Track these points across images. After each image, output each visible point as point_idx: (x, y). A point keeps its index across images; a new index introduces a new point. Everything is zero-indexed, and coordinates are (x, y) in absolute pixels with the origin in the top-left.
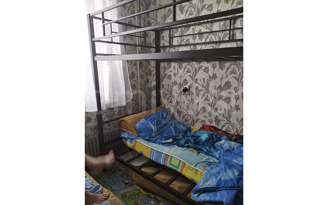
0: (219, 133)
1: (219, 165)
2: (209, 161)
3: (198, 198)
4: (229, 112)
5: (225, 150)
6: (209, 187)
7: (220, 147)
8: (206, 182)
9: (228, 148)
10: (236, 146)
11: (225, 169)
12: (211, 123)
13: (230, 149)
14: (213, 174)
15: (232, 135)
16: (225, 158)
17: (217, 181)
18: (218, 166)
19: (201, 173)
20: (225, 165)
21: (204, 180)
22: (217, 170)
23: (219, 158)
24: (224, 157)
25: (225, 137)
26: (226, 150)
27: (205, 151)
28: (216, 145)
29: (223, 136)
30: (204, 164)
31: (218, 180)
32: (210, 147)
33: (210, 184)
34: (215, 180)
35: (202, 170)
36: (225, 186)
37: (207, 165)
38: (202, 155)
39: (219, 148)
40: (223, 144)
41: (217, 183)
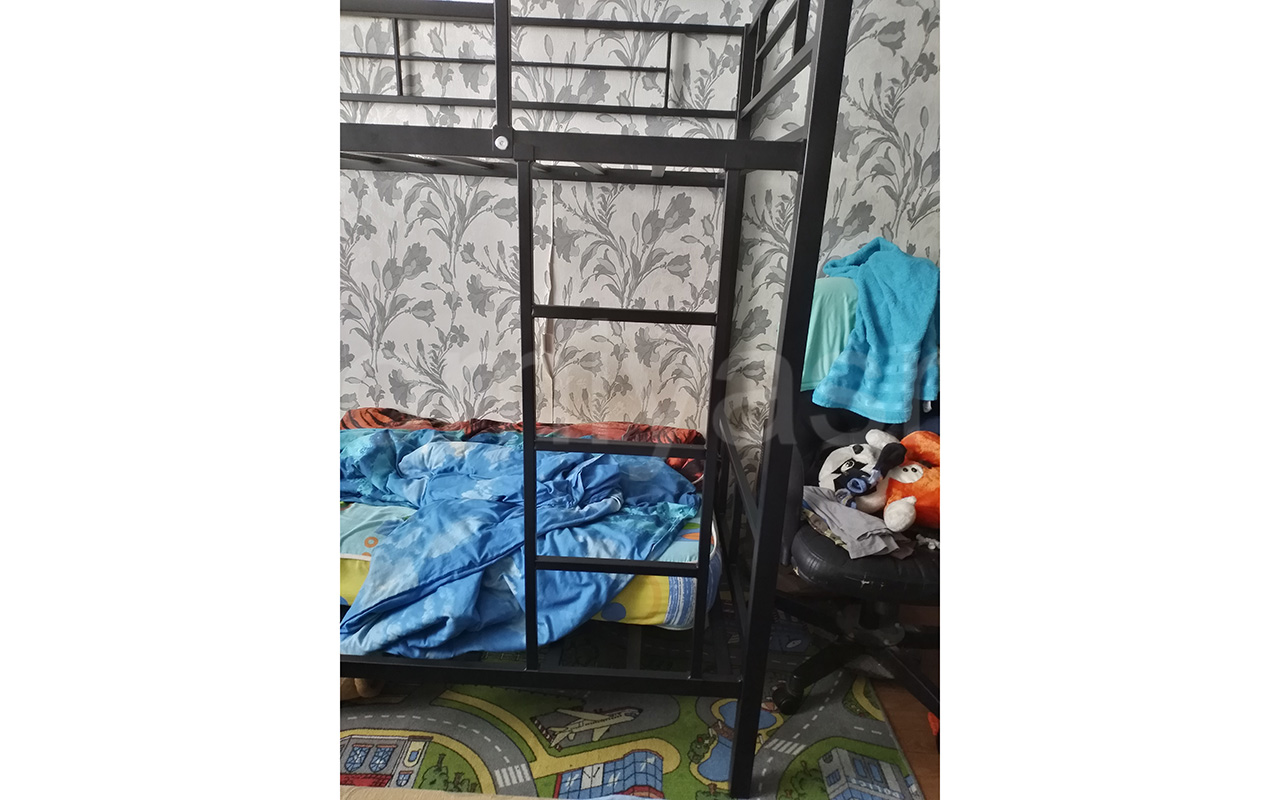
0: (409, 427)
1: (420, 520)
2: (385, 519)
3: (361, 642)
4: (433, 351)
5: (436, 472)
6: (396, 593)
7: (417, 468)
8: (382, 583)
9: (444, 465)
10: (466, 453)
11: (441, 524)
12: (377, 401)
13: (451, 465)
14: (402, 553)
15: (454, 425)
16: (437, 495)
17: (419, 567)
18: (416, 524)
19: (360, 564)
20: (438, 513)
21: (374, 582)
22: (414, 537)
23: (419, 501)
24: (433, 493)
25: (431, 434)
26: (439, 472)
27: (368, 492)
28: (405, 466)
29: (424, 431)
30: (371, 532)
31: (423, 562)
32: (385, 477)
33: (396, 587)
34: (413, 568)
35: (365, 554)
36: (445, 573)
37: (379, 532)
38: (357, 509)
39: (416, 473)
40: (426, 457)
41: (420, 573)
